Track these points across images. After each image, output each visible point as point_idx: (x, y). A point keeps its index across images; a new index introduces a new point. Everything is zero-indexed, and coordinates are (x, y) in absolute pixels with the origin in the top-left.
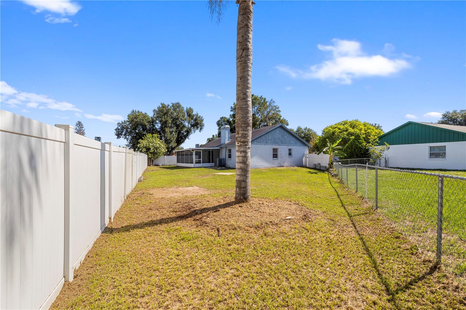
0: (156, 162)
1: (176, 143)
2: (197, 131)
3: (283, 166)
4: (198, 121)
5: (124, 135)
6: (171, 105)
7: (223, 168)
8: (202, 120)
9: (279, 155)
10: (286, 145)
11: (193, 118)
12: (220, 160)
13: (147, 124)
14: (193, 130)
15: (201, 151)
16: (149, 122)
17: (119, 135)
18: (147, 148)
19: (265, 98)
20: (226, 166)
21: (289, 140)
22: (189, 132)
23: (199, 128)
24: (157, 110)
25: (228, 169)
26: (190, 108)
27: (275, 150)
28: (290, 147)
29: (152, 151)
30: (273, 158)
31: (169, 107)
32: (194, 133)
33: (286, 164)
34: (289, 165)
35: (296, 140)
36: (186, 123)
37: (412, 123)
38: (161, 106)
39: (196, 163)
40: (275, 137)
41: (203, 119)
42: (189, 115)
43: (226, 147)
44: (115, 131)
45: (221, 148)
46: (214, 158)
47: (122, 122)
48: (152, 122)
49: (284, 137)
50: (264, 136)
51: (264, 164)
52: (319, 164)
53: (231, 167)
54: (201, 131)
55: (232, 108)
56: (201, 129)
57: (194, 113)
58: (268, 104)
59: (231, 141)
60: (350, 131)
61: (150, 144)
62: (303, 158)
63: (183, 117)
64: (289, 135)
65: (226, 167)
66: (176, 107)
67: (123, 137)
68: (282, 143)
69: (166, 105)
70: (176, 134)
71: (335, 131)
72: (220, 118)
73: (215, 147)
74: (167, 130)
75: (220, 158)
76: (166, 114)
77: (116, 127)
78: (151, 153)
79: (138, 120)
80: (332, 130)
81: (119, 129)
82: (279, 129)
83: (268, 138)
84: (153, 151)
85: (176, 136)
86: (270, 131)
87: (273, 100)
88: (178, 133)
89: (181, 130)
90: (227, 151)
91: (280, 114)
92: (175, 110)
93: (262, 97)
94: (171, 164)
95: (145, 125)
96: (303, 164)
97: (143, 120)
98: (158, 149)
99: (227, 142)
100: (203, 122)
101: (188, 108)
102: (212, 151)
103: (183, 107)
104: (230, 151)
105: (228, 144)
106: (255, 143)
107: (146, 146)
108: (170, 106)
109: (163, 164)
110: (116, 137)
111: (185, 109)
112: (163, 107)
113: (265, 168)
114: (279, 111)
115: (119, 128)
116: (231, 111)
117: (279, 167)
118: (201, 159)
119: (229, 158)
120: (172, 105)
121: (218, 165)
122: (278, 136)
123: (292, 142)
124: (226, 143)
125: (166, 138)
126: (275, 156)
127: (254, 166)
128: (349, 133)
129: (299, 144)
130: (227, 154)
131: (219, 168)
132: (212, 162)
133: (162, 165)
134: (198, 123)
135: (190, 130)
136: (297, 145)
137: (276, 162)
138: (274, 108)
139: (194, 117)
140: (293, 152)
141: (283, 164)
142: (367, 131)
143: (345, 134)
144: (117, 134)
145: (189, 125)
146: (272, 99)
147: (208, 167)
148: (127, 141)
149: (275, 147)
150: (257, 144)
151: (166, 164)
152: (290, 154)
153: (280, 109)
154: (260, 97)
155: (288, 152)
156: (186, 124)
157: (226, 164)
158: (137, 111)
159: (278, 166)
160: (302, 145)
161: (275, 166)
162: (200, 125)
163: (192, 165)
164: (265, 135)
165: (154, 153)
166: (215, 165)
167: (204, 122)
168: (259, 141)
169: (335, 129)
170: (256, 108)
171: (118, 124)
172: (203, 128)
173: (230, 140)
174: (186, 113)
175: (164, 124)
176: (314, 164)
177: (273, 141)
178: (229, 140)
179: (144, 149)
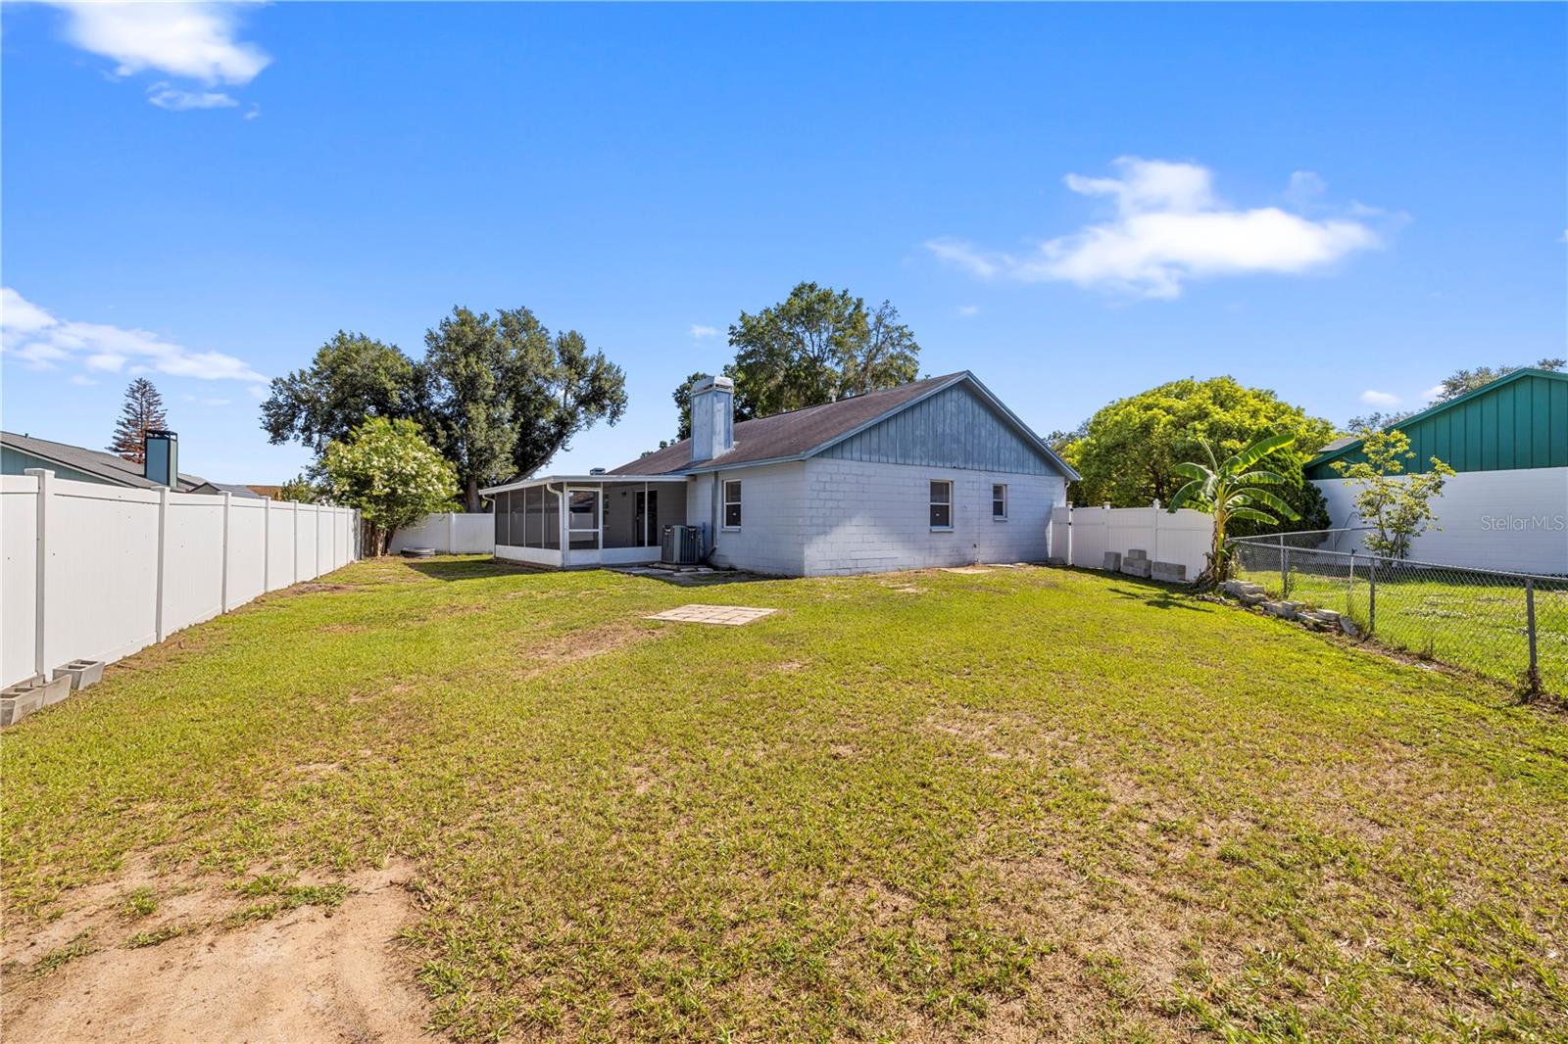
0: (405, 538)
1: (513, 464)
2: (602, 422)
3: (971, 564)
4: (603, 382)
5: (303, 431)
6: (495, 317)
7: (703, 570)
8: (620, 382)
9: (956, 514)
10: (982, 467)
11: (584, 370)
12: (690, 535)
13: (390, 385)
14: (582, 416)
15: (600, 491)
16: (400, 379)
17: (278, 429)
18: (359, 480)
19: (860, 301)
20: (714, 560)
21: (996, 445)
22: (567, 424)
23: (608, 412)
24: (442, 334)
25: (726, 580)
26: (573, 335)
27: (940, 490)
28: (999, 479)
29: (379, 488)
30: (932, 524)
31: (487, 325)
32: (585, 427)
33: (984, 553)
34: (993, 560)
35: (1020, 447)
36: (558, 390)
37: (1532, 377)
38: (453, 318)
39: (575, 545)
40: (940, 430)
41: (622, 374)
42: (570, 361)
43: (716, 473)
44: (262, 413)
45: (694, 477)
46: (661, 525)
47: (293, 377)
48: (418, 379)
49: (976, 432)
50: (892, 424)
51: (894, 554)
52: (1142, 554)
53: (739, 567)
54: (615, 421)
55: (732, 333)
56: (614, 414)
57: (588, 353)
58: (871, 320)
59: (736, 447)
60: (1217, 417)
61: (376, 458)
62: (1047, 525)
63: (545, 366)
64: (995, 424)
65: (715, 568)
66: (517, 327)
67: (297, 438)
68: (970, 458)
69: (477, 315)
70: (513, 429)
71: (1153, 418)
72: (689, 378)
73: (665, 474)
74: (478, 412)
75: (688, 524)
76: (475, 348)
77: (267, 396)
78: (376, 500)
79: (355, 368)
80: (1138, 417)
81: (280, 407)
82: (955, 395)
83: (913, 433)
84: (387, 490)
85: (515, 437)
86: (921, 403)
87: (891, 304)
88: (521, 427)
89: (537, 417)
90: (722, 494)
91: (916, 358)
92: (511, 335)
93: (849, 295)
94: (478, 550)
95: (385, 389)
96: (1047, 553)
97: (376, 370)
98: (412, 485)
99: (719, 451)
100: (623, 388)
101: (566, 332)
102: (653, 495)
103: (543, 329)
104: (734, 491)
105: (726, 461)
106: (856, 455)
107: (354, 468)
108: (490, 322)
109: (442, 547)
110: (268, 435)
111: (554, 336)
112: (463, 323)
113: (900, 570)
114: (914, 348)
115: (281, 399)
116: (731, 342)
117: (957, 567)
118: (600, 530)
119: (727, 525)
120: (498, 316)
121: (676, 558)
122: (951, 426)
123: (1007, 455)
124: (714, 458)
125: (472, 444)
126: (940, 516)
127: (851, 564)
128: (1211, 425)
129: (1031, 464)
130: (722, 505)
131: (685, 571)
132: (652, 543)
133: (438, 553)
134: (605, 392)
135: (573, 415)
136: (1026, 471)
137: (945, 542)
138: (895, 335)
139: (590, 370)
140: (1011, 501)
141: (971, 554)
142: (1279, 421)
143: (1201, 431)
144: (271, 425)
145: (569, 396)
146: (888, 302)
147: (631, 565)
148: (317, 453)
149: (943, 475)
150: (864, 457)
151: (453, 550)
152: (998, 509)
153: (915, 339)
154: (842, 293)
155: (992, 500)
156: (558, 393)
157: (717, 552)
158: (357, 336)
159: (949, 560)
160: (1044, 469)
161: (940, 561)
162: (611, 399)
163: (553, 557)
164: (901, 420)
165: (392, 500)
166: (666, 559)
167: (627, 388)
168: (874, 445)
169: (1151, 409)
170: (825, 336)
171: (274, 382)
172: (622, 409)
173: (735, 443)
174: (557, 353)
175: (468, 388)
176: (1107, 554)
177: (930, 446)
178: (727, 444)
179: (344, 480)
